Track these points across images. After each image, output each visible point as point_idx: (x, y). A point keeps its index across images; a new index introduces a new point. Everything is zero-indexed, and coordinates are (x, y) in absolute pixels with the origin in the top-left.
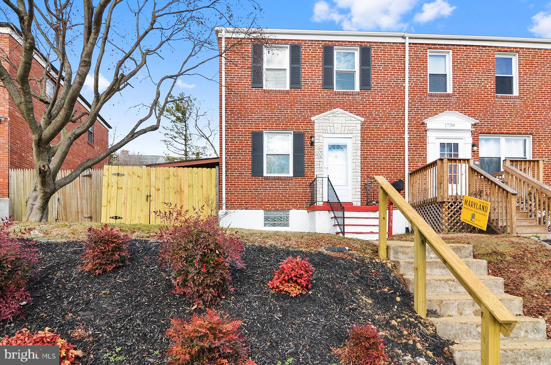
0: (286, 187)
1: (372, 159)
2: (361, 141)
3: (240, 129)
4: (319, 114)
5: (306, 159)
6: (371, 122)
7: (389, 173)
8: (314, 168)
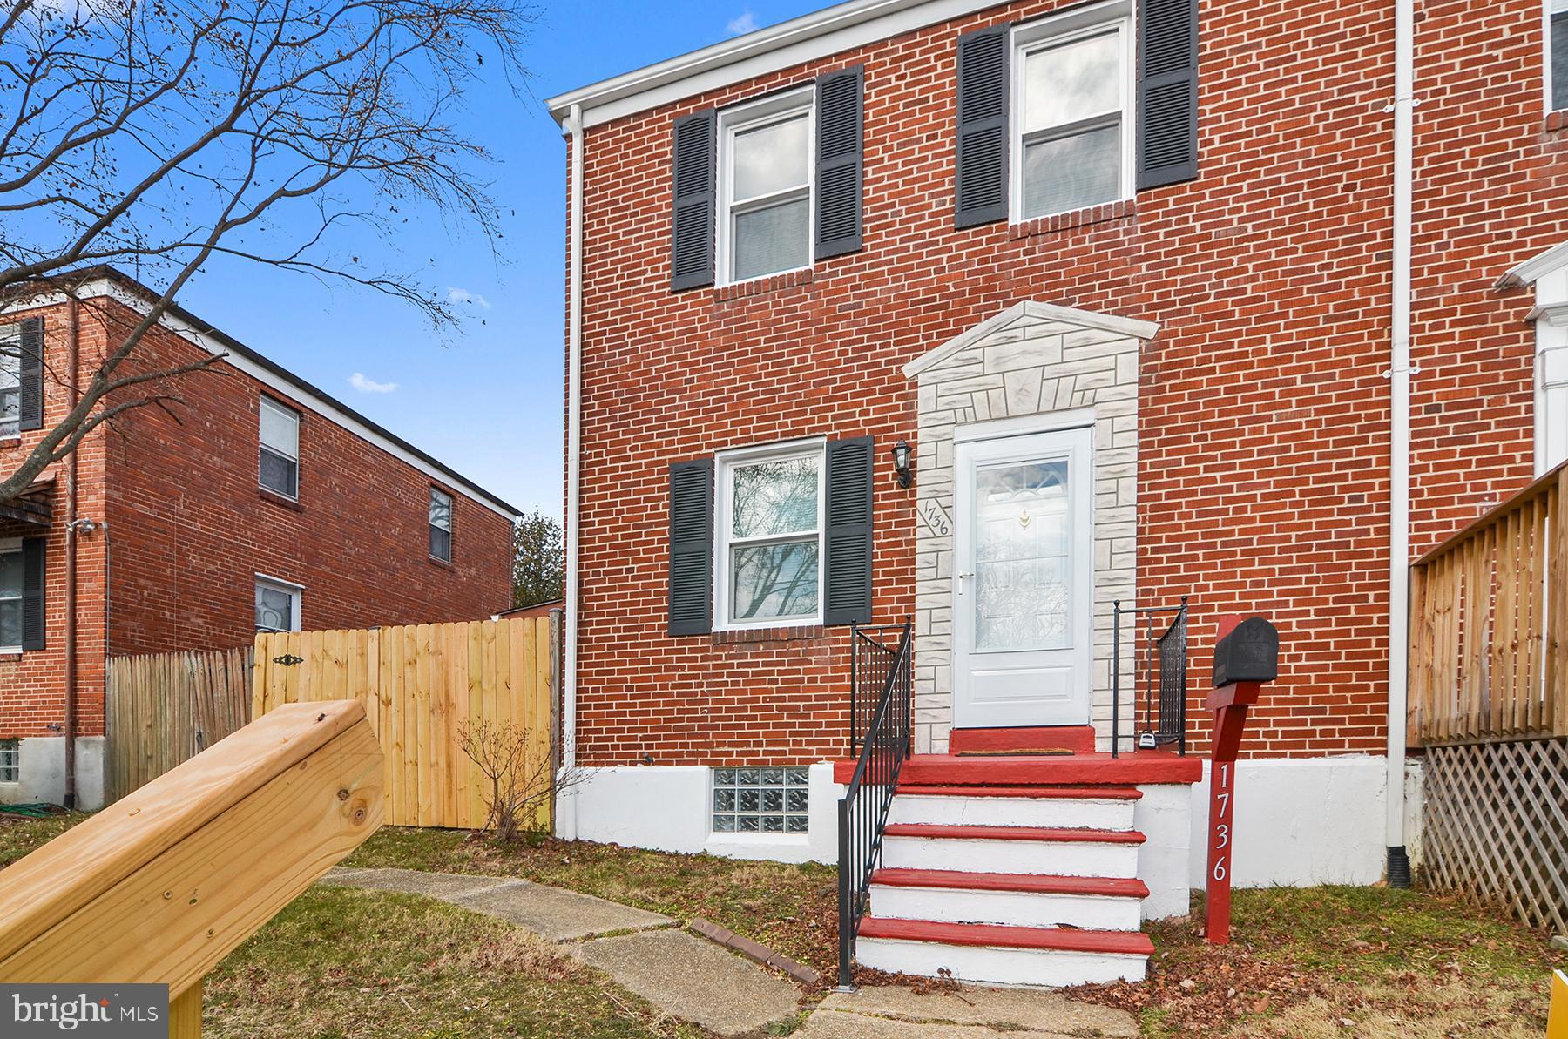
0: (798, 671)
2: (1141, 435)
3: (632, 462)
4: (936, 345)
5: (880, 546)
7: (1292, 570)
8: (913, 580)
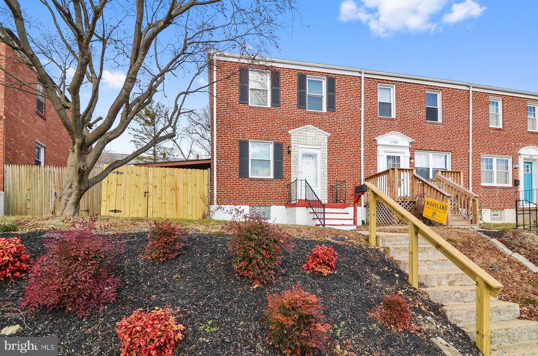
0: (268, 187)
1: (336, 167)
2: (328, 152)
3: (229, 138)
4: (294, 128)
5: (284, 164)
6: (335, 137)
7: (349, 177)
8: (291, 172)
